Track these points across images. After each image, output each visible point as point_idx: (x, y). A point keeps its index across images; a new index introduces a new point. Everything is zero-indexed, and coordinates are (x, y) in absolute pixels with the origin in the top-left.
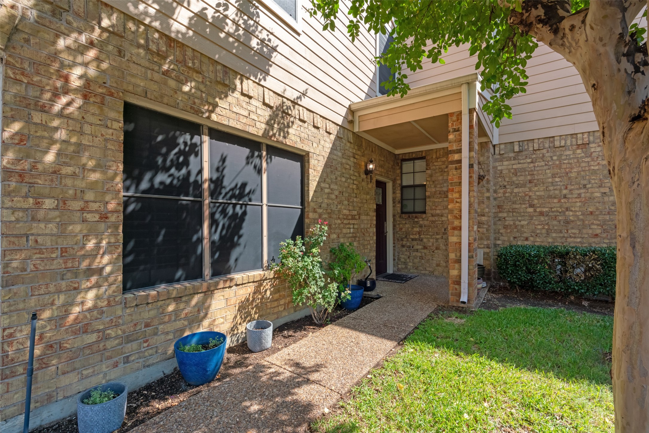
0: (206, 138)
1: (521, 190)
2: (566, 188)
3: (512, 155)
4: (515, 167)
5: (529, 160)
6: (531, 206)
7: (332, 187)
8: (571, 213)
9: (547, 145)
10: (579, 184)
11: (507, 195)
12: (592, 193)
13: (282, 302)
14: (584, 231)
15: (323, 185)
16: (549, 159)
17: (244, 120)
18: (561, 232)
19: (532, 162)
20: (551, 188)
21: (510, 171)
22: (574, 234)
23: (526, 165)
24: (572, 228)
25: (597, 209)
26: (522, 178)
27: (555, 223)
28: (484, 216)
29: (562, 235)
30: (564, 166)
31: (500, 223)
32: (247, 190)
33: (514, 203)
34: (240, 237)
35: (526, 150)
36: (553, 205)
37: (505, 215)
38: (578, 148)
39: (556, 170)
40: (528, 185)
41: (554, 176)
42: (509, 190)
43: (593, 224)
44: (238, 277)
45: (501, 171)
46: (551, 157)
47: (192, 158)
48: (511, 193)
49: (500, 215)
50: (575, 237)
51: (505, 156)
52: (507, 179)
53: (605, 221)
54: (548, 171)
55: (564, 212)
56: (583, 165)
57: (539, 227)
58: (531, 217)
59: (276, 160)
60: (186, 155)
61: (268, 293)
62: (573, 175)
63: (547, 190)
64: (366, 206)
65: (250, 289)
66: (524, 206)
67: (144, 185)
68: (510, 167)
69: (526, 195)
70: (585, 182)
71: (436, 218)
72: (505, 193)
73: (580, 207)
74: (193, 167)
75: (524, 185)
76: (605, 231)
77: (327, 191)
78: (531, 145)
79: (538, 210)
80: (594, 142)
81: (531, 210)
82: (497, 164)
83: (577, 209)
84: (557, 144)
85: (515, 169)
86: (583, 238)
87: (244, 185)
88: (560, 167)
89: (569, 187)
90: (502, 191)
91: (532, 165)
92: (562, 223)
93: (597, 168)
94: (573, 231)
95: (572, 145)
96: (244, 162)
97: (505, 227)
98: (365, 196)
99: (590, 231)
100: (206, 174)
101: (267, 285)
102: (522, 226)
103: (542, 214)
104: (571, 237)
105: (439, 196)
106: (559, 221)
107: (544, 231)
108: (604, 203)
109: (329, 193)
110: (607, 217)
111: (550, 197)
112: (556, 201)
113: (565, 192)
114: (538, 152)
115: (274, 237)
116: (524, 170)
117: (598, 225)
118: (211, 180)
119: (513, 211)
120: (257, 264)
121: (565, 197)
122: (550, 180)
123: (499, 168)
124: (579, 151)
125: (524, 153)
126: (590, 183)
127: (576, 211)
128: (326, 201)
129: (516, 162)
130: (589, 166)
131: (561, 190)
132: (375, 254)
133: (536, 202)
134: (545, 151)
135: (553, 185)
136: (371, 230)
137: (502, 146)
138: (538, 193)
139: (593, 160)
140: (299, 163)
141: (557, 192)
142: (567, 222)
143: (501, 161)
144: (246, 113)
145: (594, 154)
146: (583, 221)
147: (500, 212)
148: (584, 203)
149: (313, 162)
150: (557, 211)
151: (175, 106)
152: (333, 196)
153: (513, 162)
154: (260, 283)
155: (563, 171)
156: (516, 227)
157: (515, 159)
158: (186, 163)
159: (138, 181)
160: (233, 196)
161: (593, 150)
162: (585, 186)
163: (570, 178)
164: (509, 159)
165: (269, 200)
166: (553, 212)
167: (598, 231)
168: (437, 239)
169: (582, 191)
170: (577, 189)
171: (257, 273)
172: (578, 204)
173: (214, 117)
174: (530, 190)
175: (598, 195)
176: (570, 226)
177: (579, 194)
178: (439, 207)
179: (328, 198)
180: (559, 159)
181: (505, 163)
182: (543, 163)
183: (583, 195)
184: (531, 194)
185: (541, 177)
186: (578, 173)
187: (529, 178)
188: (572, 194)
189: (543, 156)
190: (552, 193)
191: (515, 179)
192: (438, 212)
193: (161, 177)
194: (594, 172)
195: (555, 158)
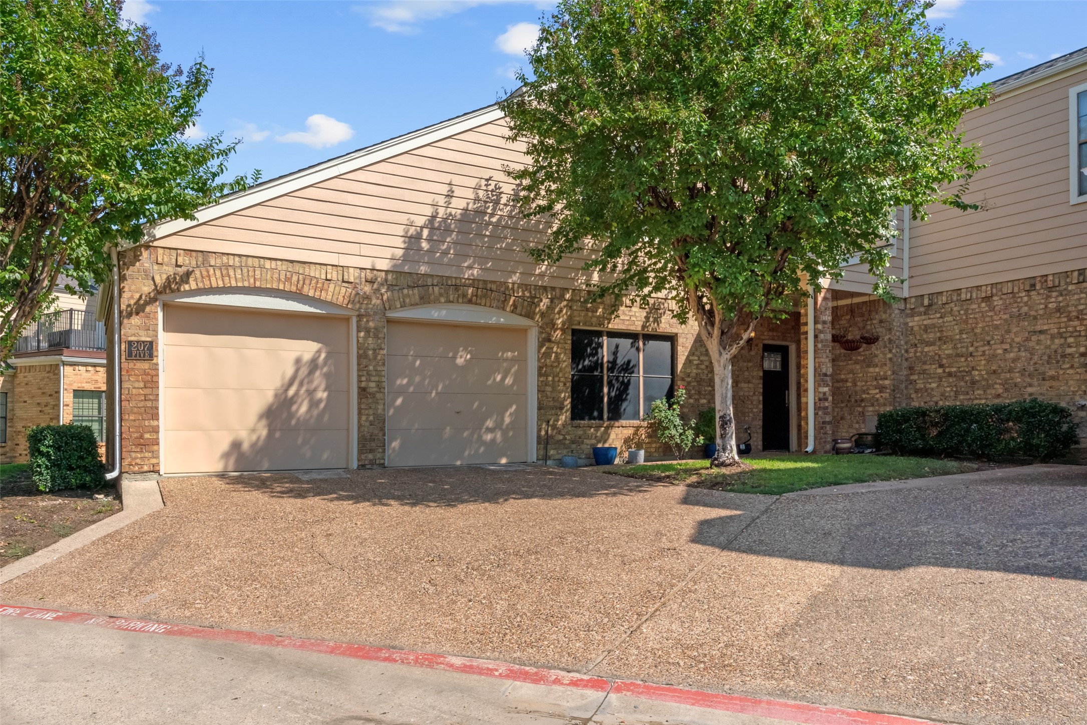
0: (605, 338)
1: (931, 348)
2: (972, 345)
3: (922, 309)
4: (925, 322)
5: (938, 315)
6: (941, 366)
7: (702, 358)
8: (977, 373)
9: (955, 298)
10: (983, 340)
11: (918, 354)
12: (995, 350)
13: (654, 445)
14: (989, 391)
15: (691, 358)
16: (957, 313)
17: (627, 323)
18: (967, 393)
19: (941, 317)
20: (959, 346)
21: (920, 328)
22: (980, 395)
23: (935, 321)
24: (978, 389)
25: (1000, 367)
26: (931, 335)
27: (962, 384)
28: (886, 379)
29: (968, 397)
30: (970, 321)
31: (911, 386)
32: (631, 365)
33: (925, 363)
34: (627, 395)
35: (936, 304)
36: (961, 364)
37: (916, 377)
38: (982, 302)
39: (963, 326)
40: (938, 343)
41: (961, 332)
42: (919, 349)
43: (996, 383)
44: (623, 422)
45: (912, 327)
46: (959, 311)
47: (600, 350)
48: (922, 353)
49: (912, 377)
50: (980, 399)
51: (917, 310)
52: (918, 337)
53: (1006, 379)
54: (956, 327)
55: (970, 372)
56: (987, 319)
57: (948, 389)
58: (940, 379)
59: (652, 343)
60: (596, 349)
61: (643, 436)
62: (978, 331)
63: (955, 348)
64: (746, 373)
65: (631, 431)
66: (934, 366)
67: (580, 367)
68: (921, 323)
69: (936, 354)
70: (988, 338)
71: (841, 384)
72: (916, 352)
73: (985, 365)
74: (600, 355)
75: (932, 344)
76: (1006, 390)
77: (695, 362)
78: (939, 298)
79: (947, 370)
80: (996, 295)
81: (940, 371)
82: (908, 320)
83: (982, 368)
84: (963, 297)
85: (926, 326)
86: (986, 399)
87: (629, 362)
88: (966, 322)
89: (976, 344)
90: (912, 350)
91: (941, 320)
92: (969, 384)
93: (998, 323)
94: (979, 392)
95: (977, 298)
96: (629, 346)
97: (917, 391)
98: (745, 364)
99: (993, 392)
100: (605, 360)
101: (642, 431)
102: (932, 389)
103: (950, 374)
104: (976, 399)
105: (843, 358)
106: (966, 382)
107: (952, 394)
108: (1005, 360)
109: (698, 365)
110: (1008, 375)
111: (958, 355)
112: (963, 359)
113: (971, 349)
114: (947, 306)
115: (649, 399)
116: (933, 326)
117: (1000, 384)
118: (608, 362)
119: (924, 372)
120: (636, 415)
121: (971, 355)
122: (958, 337)
123: (910, 324)
124: (983, 305)
125: (934, 307)
126: (993, 339)
127: (980, 370)
128: (695, 371)
129: (927, 317)
130: (993, 321)
131: (967, 348)
132: (761, 423)
133: (944, 361)
134: (952, 305)
135: (961, 343)
136: (755, 398)
137: (913, 300)
138: (947, 352)
139: (996, 314)
140: (669, 343)
141: (964, 350)
142: (973, 383)
143: (912, 316)
144: (627, 318)
145: (997, 308)
146: (987, 380)
147: (912, 374)
148: (988, 361)
149: (681, 340)
150: (964, 371)
151: (591, 325)
152: (703, 367)
153: (923, 317)
154: (638, 428)
155: (969, 326)
156: (926, 390)
157: (925, 314)
158: (597, 353)
159: (578, 365)
160: (623, 369)
161: (995, 303)
162: (989, 342)
163: (975, 334)
164: (920, 314)
165: (644, 373)
166: (960, 372)
167: (1001, 391)
168: (842, 408)
169: (986, 348)
170: (982, 346)
171: (636, 423)
172: (983, 362)
173: (610, 326)
174: (940, 349)
175: (1000, 351)
176: (976, 387)
177: (984, 352)
178: (844, 372)
179: (697, 368)
180: (966, 314)
181: (916, 319)
182: (951, 319)
183: (987, 352)
184: (940, 353)
185: (950, 333)
186: (983, 328)
187: (938, 335)
188: (977, 351)
189: (952, 310)
190: (959, 351)
191: (925, 336)
192: (843, 377)
193: (587, 362)
194: (997, 327)
195: (962, 312)
